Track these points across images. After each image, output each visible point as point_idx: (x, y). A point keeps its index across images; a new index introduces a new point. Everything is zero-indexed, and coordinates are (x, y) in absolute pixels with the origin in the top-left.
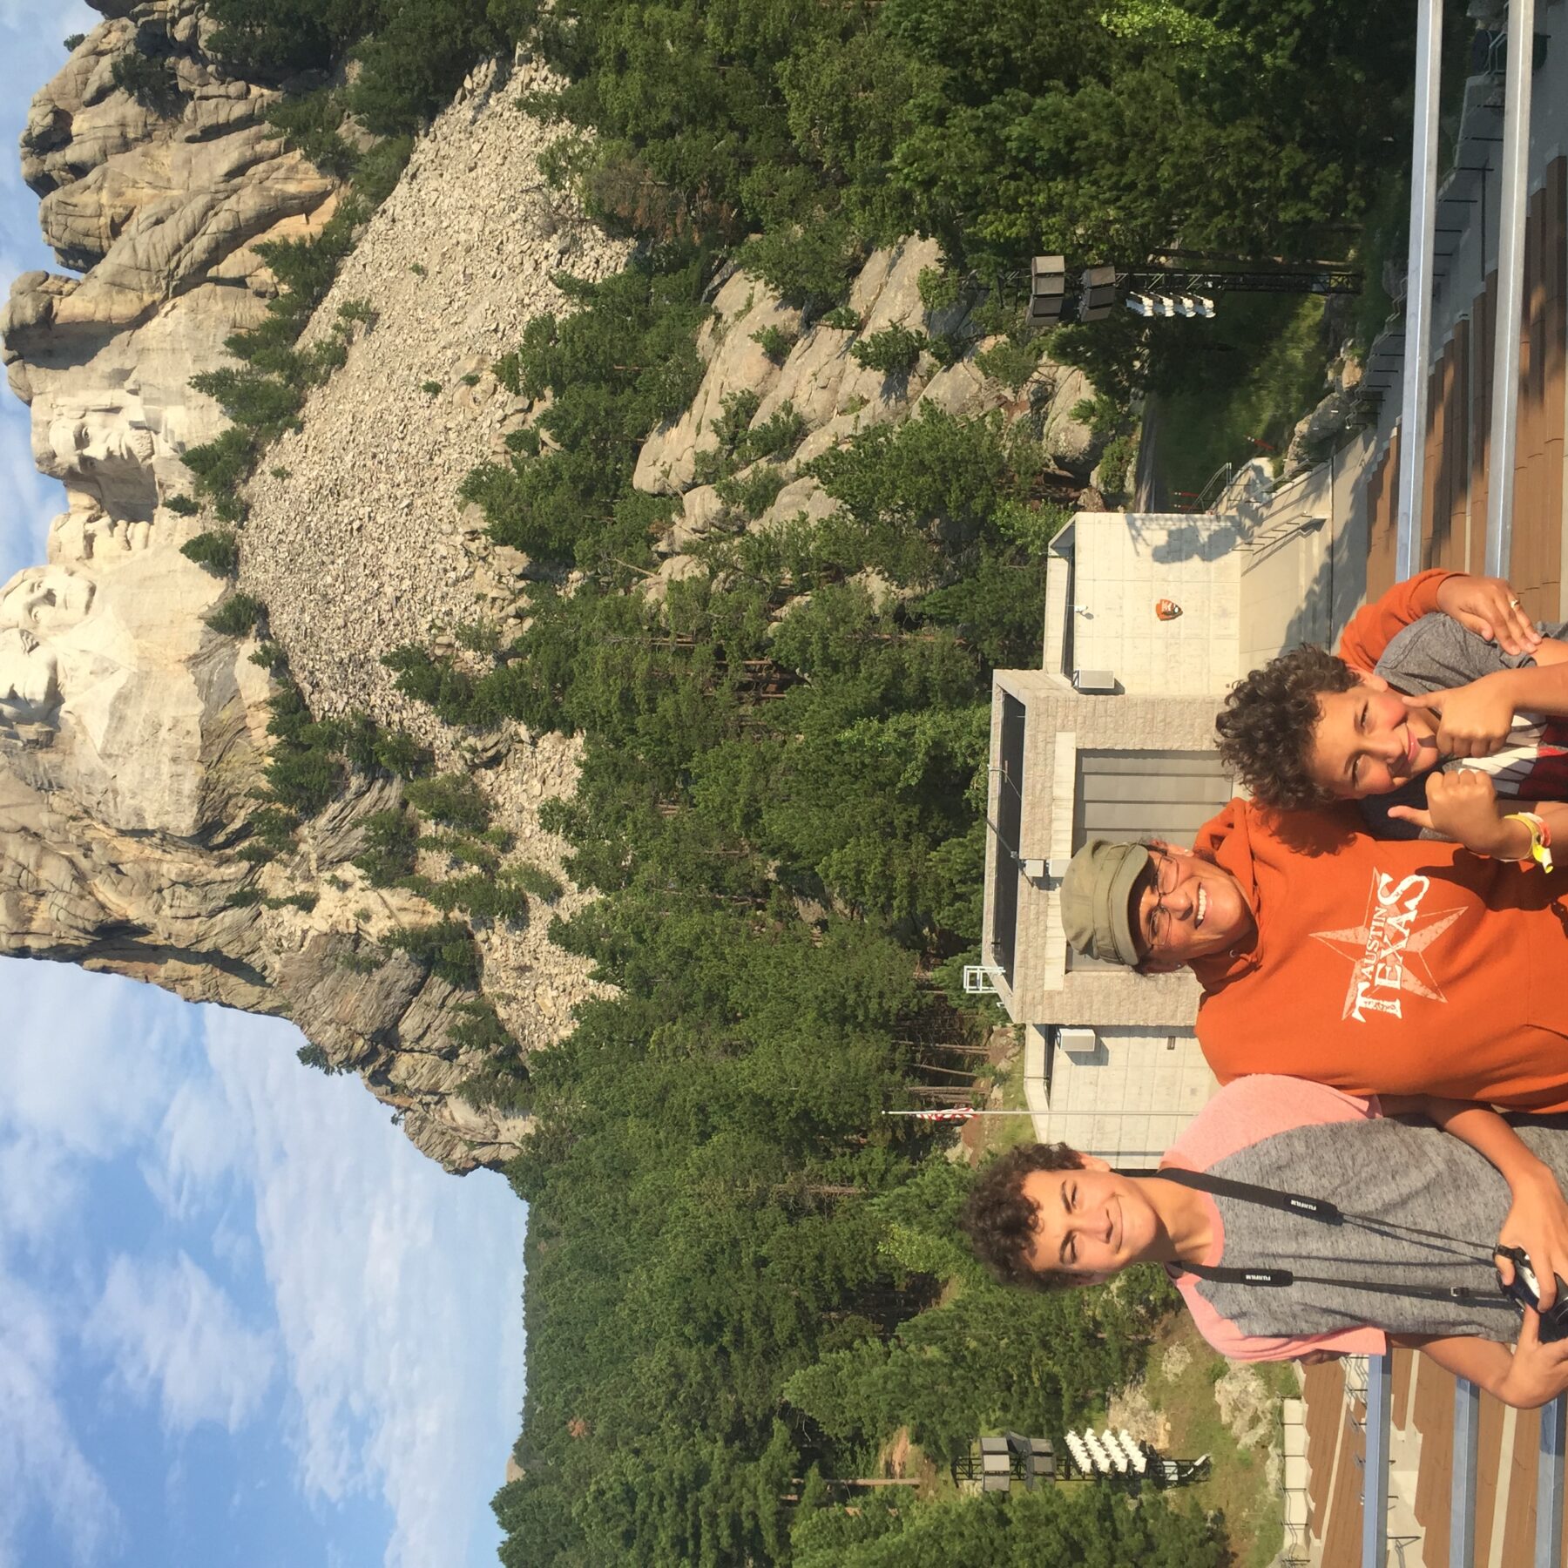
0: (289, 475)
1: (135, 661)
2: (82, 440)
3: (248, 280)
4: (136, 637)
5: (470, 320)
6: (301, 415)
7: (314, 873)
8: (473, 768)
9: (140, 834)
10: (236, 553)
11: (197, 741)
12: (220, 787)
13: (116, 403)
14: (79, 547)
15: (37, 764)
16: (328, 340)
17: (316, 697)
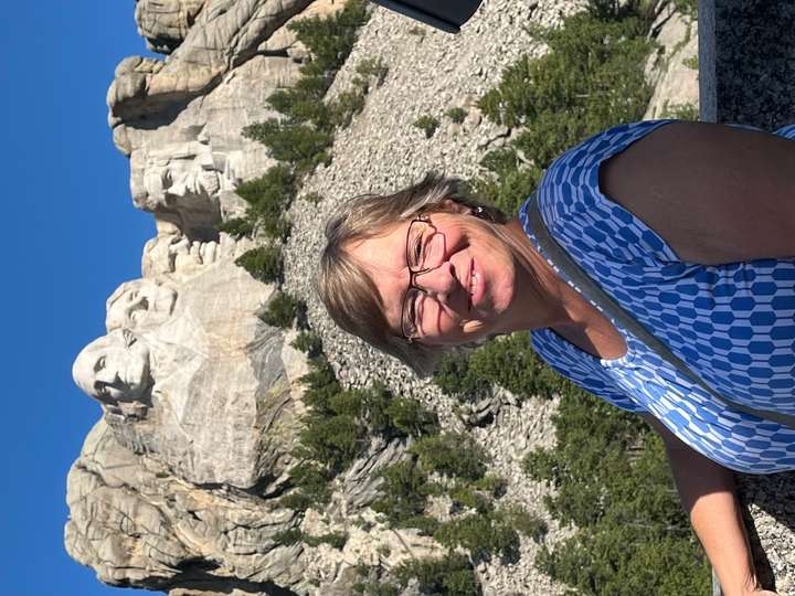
0: (321, 198)
1: (206, 349)
2: (167, 182)
3: (288, 51)
4: (208, 331)
5: (460, 66)
6: (329, 151)
7: (344, 516)
8: (470, 425)
9: (211, 487)
10: (282, 263)
11: (253, 411)
12: (271, 447)
13: (192, 152)
14: (164, 264)
15: (134, 433)
16: (349, 91)
17: (344, 372)
